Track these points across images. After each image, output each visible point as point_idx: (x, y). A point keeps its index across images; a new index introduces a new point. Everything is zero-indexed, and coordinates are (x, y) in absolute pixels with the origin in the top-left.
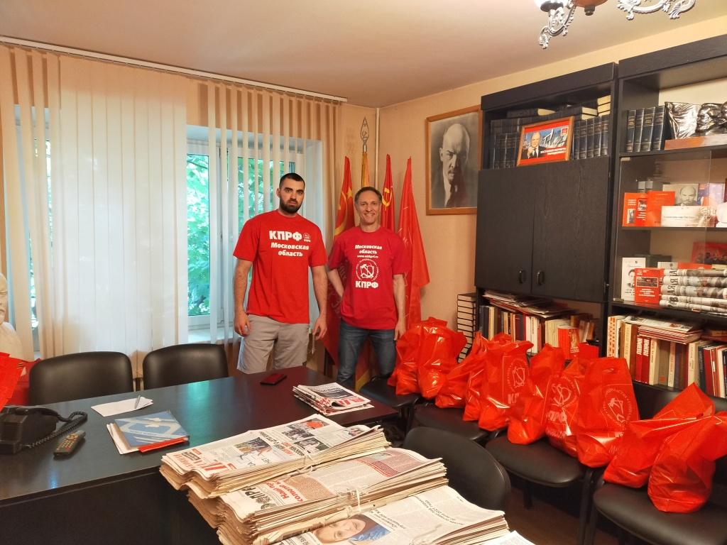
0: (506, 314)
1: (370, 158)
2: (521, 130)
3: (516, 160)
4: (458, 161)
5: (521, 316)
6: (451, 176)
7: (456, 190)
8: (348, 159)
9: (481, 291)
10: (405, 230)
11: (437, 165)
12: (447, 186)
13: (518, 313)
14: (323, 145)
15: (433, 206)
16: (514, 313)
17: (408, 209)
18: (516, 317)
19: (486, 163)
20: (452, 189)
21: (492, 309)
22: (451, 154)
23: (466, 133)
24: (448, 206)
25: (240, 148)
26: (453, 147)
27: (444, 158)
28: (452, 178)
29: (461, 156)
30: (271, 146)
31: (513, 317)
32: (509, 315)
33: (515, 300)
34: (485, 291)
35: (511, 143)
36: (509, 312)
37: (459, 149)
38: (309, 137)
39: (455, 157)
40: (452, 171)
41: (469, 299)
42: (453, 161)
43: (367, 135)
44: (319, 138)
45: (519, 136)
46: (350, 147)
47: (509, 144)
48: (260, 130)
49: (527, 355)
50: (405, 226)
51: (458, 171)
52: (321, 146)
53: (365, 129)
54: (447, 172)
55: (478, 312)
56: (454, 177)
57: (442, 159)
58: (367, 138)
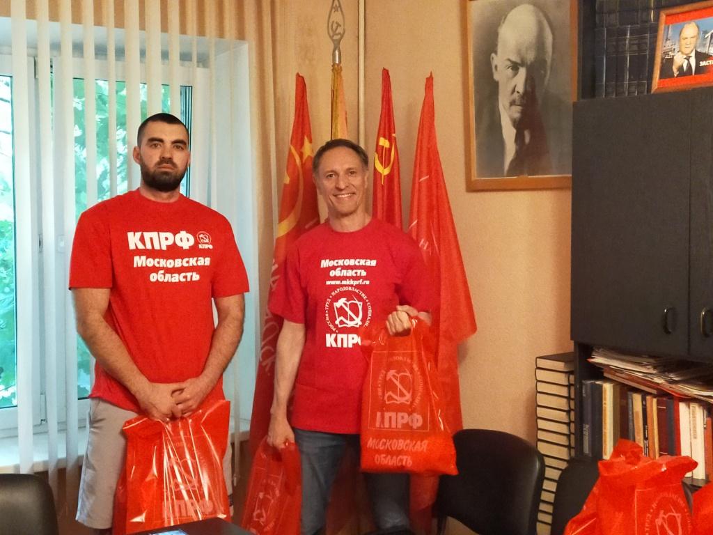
0: (637, 399)
1: (347, 75)
2: (657, 18)
3: (650, 78)
4: (530, 80)
5: (669, 402)
6: (516, 112)
7: (527, 140)
8: (303, 78)
9: (584, 350)
10: (424, 223)
11: (486, 88)
12: (509, 133)
13: (662, 395)
14: (250, 49)
15: (480, 174)
16: (655, 396)
17: (430, 180)
18: (658, 403)
19: (589, 85)
20: (519, 138)
21: (608, 388)
22: (515, 67)
23: (545, 23)
24: (511, 172)
25: (77, 60)
26: (519, 52)
27: (502, 73)
28: (517, 115)
29: (535, 70)
30: (143, 53)
31: (653, 404)
32: (644, 399)
33: (655, 368)
34: (592, 350)
35: (639, 45)
36: (644, 394)
37: (530, 56)
38: (221, 33)
39: (522, 72)
40: (518, 102)
41: (560, 365)
42: (520, 80)
43: (340, 30)
44: (241, 35)
45: (654, 30)
46: (306, 52)
47: (635, 48)
48: (120, 22)
49: (684, 484)
50: (424, 216)
51: (529, 101)
52: (246, 53)
53: (337, 17)
54: (507, 104)
55: (579, 393)
56: (523, 113)
57: (496, 77)
58: (342, 36)
